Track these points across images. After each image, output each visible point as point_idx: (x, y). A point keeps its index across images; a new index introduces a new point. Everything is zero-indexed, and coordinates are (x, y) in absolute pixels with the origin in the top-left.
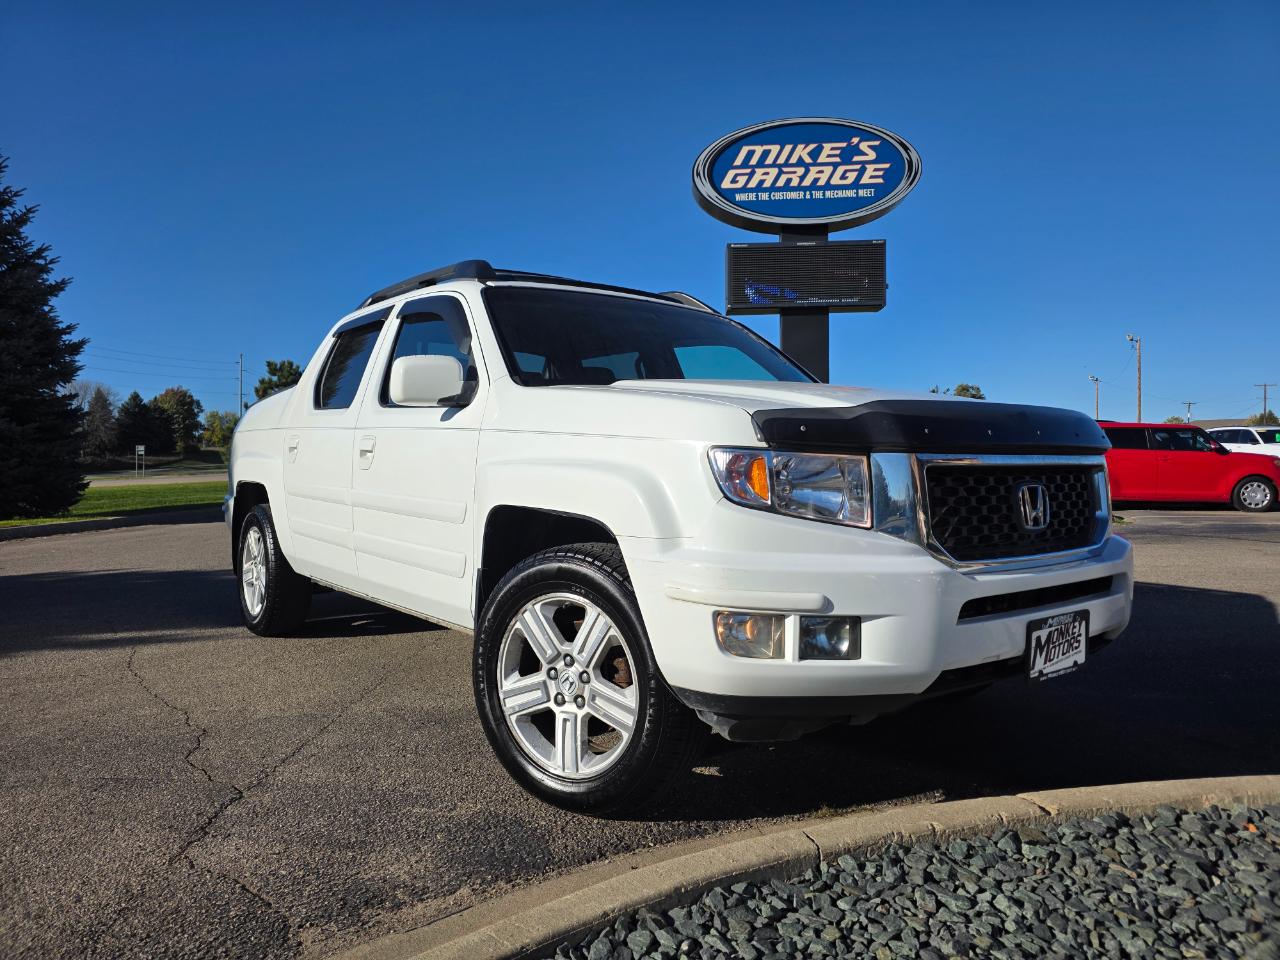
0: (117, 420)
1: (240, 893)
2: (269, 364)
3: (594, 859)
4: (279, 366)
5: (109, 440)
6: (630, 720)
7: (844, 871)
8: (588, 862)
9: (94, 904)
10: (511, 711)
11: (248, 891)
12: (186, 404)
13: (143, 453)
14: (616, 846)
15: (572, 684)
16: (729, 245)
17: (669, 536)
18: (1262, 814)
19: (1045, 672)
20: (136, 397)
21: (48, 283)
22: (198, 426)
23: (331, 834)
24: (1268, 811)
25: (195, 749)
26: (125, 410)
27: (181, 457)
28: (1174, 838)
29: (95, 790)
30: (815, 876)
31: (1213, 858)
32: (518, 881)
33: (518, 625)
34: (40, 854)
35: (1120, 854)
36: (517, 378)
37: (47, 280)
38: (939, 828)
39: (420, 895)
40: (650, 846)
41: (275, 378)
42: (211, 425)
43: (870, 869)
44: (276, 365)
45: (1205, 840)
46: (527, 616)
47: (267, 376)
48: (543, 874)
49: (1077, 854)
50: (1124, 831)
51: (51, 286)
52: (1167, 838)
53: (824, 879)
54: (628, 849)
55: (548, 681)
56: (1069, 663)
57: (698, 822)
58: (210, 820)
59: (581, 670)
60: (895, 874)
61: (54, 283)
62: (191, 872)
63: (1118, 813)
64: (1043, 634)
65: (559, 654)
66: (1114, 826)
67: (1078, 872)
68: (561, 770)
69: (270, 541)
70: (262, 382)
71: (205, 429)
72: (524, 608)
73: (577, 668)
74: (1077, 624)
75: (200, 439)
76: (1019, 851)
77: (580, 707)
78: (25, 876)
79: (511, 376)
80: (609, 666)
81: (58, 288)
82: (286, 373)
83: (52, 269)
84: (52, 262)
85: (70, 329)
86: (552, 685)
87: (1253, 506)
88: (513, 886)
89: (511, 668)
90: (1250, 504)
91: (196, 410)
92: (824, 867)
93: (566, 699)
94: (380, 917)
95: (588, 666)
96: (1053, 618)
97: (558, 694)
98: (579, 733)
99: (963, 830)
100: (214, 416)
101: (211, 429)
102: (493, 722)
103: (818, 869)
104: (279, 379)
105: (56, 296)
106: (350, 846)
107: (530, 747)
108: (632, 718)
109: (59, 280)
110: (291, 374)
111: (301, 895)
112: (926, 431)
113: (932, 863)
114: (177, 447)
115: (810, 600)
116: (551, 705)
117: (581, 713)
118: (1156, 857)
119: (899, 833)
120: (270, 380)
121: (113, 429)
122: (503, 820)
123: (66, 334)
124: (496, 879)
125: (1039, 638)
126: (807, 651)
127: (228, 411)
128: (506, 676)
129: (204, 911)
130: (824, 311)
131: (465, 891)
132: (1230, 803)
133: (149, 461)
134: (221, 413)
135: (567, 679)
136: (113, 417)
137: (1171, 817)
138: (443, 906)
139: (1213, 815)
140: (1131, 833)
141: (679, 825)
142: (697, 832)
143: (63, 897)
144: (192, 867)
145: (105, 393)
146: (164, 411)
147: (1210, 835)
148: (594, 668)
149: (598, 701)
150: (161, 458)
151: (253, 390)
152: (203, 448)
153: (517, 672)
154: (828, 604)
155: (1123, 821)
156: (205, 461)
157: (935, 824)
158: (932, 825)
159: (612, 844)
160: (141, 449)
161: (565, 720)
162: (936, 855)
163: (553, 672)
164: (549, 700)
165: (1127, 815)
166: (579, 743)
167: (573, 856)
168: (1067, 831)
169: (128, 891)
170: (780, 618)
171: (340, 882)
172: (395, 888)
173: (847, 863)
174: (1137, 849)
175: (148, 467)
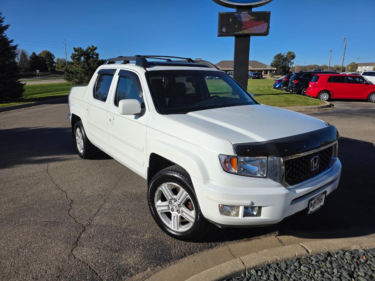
0: (29, 61)
1: (89, 270)
2: (74, 48)
3: (183, 257)
4: (77, 49)
5: (28, 67)
6: (193, 220)
7: (252, 275)
8: (182, 258)
9: (50, 274)
10: (159, 211)
11: (91, 269)
12: (49, 56)
13: (38, 72)
14: (189, 252)
15: (176, 207)
16: (219, 13)
17: (206, 179)
18: (367, 252)
19: (312, 211)
20: (34, 53)
21: (3, 26)
22: (54, 62)
23: (111, 246)
24: (369, 251)
25: (70, 209)
26: (31, 58)
27: (50, 73)
28: (343, 261)
29: (45, 226)
30: (244, 276)
31: (353, 270)
32: (163, 266)
33: (160, 189)
34: (33, 253)
35: (328, 268)
36: (158, 110)
37: (2, 25)
38: (278, 259)
39: (137, 271)
40: (198, 252)
41: (76, 53)
42: (58, 62)
43: (259, 274)
44: (76, 49)
45: (351, 263)
46: (163, 187)
47: (74, 52)
48: (170, 263)
49: (316, 269)
50: (329, 258)
51: (4, 27)
52: (341, 262)
53: (247, 277)
54: (192, 253)
55: (169, 205)
56: (319, 206)
57: (211, 243)
58: (78, 239)
59: (179, 204)
60: (266, 277)
61: (5, 26)
62: (75, 261)
63: (328, 252)
64: (313, 202)
65: (172, 198)
66: (327, 257)
67: (316, 276)
68: (173, 228)
69: (83, 132)
70: (73, 54)
71: (56, 64)
72: (162, 185)
73: (177, 203)
74: (323, 195)
75: (55, 67)
76: (300, 267)
77: (179, 213)
78: (30, 262)
79: (156, 110)
80: (187, 204)
81: (6, 27)
82: (80, 51)
83: (4, 21)
84: (3, 19)
85: (11, 41)
86: (170, 206)
87: (373, 101)
88: (162, 268)
89: (158, 199)
90: (373, 100)
91: (53, 57)
92: (247, 273)
93: (175, 210)
94: (127, 279)
95: (181, 203)
96: (316, 196)
97: (172, 208)
98: (178, 220)
99: (285, 259)
100: (58, 59)
101: (58, 63)
102: (154, 213)
103: (245, 274)
104: (78, 53)
105: (6, 30)
106: (116, 251)
107: (165, 221)
108: (194, 220)
109: (6, 25)
110: (81, 52)
111: (105, 271)
112: (286, 150)
113: (276, 272)
114: (49, 70)
115: (248, 203)
116: (170, 211)
117: (179, 215)
118: (337, 270)
119: (268, 261)
120: (75, 54)
121: (28, 64)
122: (158, 242)
123: (11, 43)
124: (157, 265)
125: (312, 203)
126: (246, 214)
127: (63, 58)
128: (157, 201)
129: (80, 277)
130: (248, 36)
131: (149, 269)
132: (359, 248)
133: (41, 74)
134: (61, 58)
135: (175, 205)
136: (28, 60)
137: (343, 253)
138: (144, 275)
139: (354, 252)
140: (331, 259)
141: (206, 244)
142: (211, 247)
143: (42, 271)
144: (75, 258)
145: (24, 52)
146: (43, 58)
147: (353, 261)
148: (183, 204)
149: (184, 213)
150: (44, 73)
151: (70, 57)
152: (57, 70)
153: (160, 200)
154: (253, 203)
155: (329, 254)
156: (58, 74)
157: (277, 257)
158: (277, 258)
159: (188, 252)
160: (38, 71)
161: (174, 216)
162: (277, 268)
163: (170, 202)
164: (170, 210)
165: (330, 252)
166: (178, 223)
167: (177, 256)
168: (313, 259)
169: (59, 268)
170: (238, 207)
171: (115, 265)
172: (130, 268)
173: (253, 272)
174: (332, 266)
175: (41, 76)
